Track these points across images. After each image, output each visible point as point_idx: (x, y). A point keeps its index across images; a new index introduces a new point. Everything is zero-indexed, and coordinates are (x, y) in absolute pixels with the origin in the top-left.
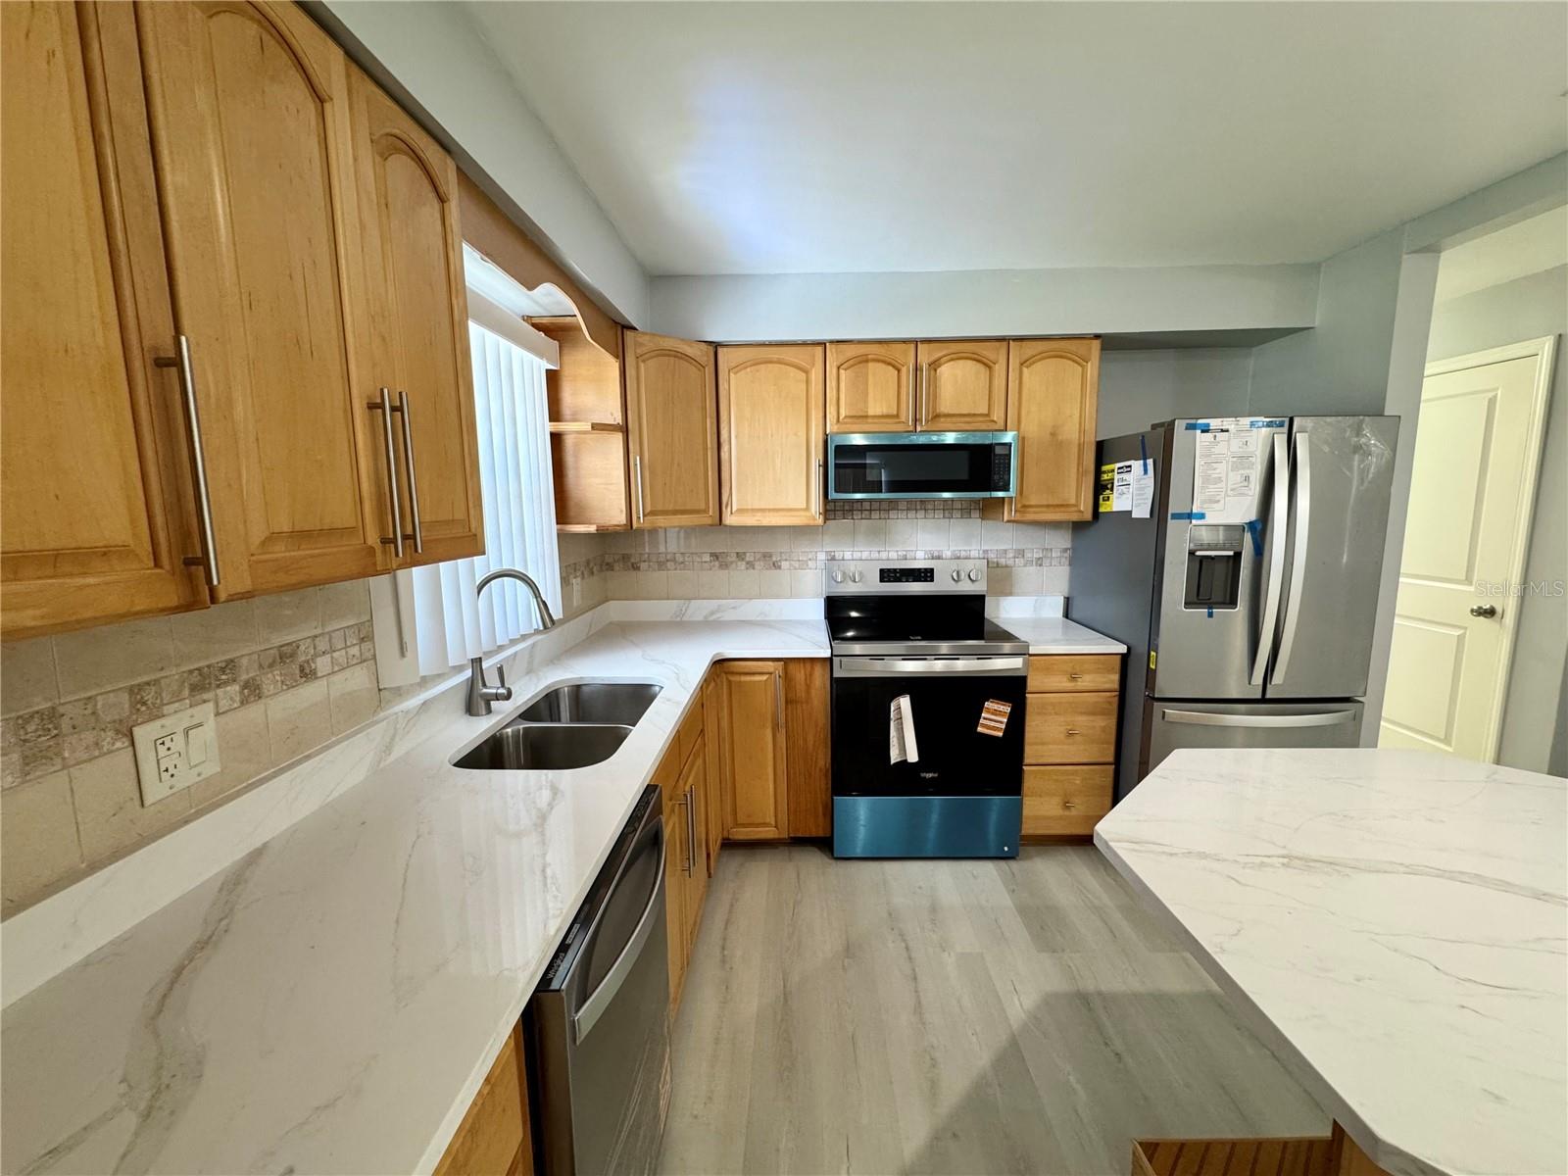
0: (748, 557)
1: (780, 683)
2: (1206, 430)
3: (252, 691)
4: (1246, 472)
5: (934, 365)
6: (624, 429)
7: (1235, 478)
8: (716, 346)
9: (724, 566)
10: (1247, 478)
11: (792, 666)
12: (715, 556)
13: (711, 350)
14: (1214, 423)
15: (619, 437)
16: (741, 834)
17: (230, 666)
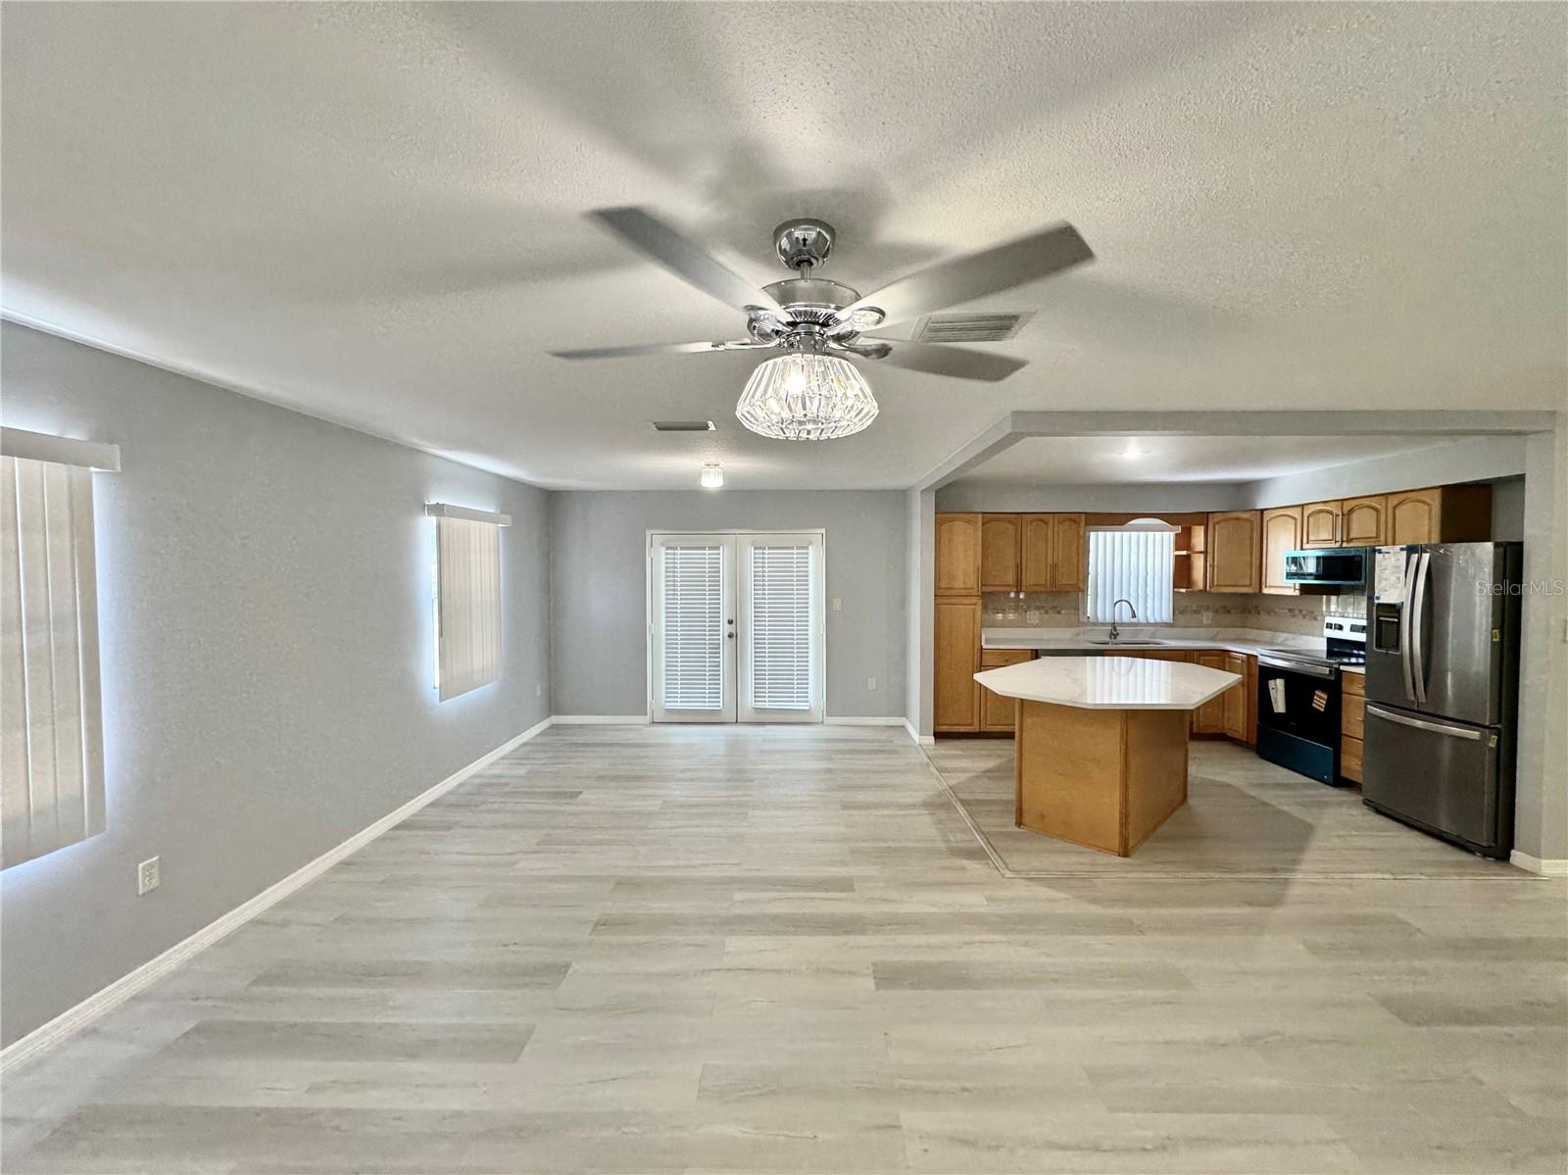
0: (1304, 613)
1: (1245, 664)
2: (1380, 552)
3: (1047, 612)
4: (1397, 575)
5: (1351, 511)
6: (1205, 552)
7: (1393, 579)
8: (1262, 511)
9: (1294, 616)
10: (1399, 579)
11: (1251, 658)
12: (1290, 610)
13: (1259, 513)
14: (1384, 549)
15: (1202, 556)
16: (1230, 734)
17: (1043, 607)
